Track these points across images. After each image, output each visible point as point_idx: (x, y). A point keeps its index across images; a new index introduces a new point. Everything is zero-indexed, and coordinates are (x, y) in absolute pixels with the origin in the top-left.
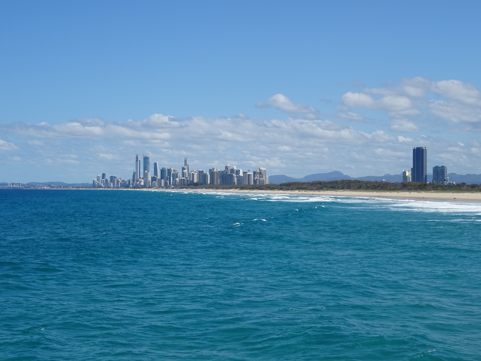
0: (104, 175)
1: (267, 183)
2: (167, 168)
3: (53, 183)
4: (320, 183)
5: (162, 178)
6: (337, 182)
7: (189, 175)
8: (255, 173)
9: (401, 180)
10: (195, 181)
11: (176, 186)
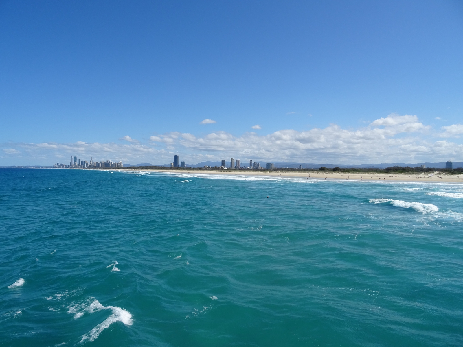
0: (58, 163)
1: (123, 167)
2: (84, 161)
3: (36, 166)
4: (142, 167)
5: (82, 165)
6: (148, 166)
7: (93, 163)
8: (118, 163)
9: (170, 166)
10: (95, 166)
11: (87, 167)
